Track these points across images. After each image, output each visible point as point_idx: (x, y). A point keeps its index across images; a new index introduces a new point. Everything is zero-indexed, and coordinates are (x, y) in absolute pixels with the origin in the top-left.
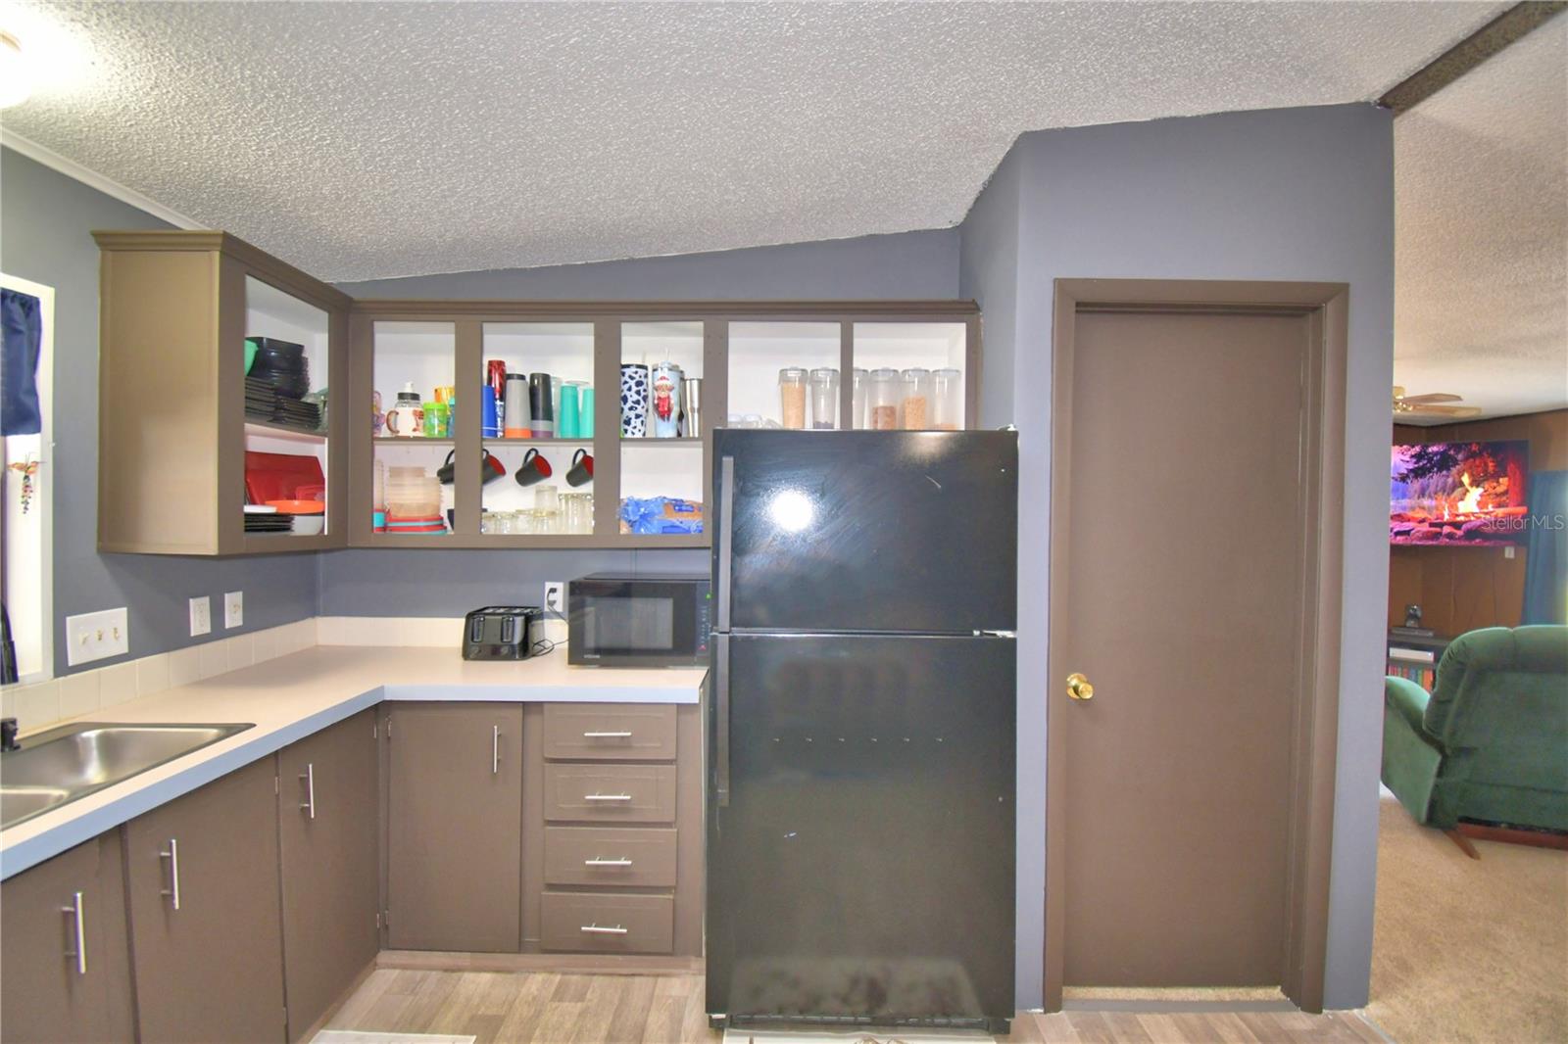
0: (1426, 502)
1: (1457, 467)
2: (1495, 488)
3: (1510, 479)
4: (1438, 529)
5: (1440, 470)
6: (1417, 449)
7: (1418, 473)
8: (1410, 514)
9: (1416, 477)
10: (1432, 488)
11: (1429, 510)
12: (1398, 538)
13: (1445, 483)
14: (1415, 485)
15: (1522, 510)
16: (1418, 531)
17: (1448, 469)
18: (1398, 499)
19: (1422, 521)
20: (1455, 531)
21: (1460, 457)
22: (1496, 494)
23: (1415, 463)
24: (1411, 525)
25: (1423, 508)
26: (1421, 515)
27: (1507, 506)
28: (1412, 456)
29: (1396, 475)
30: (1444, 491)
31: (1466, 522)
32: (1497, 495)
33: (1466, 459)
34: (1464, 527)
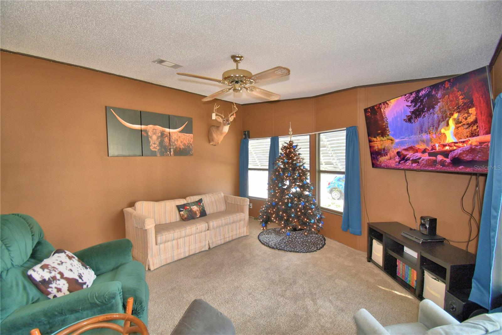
0: (425, 136)
1: (438, 104)
2: (466, 119)
3: (477, 109)
4: (434, 158)
5: (428, 110)
6: (414, 95)
7: (417, 114)
8: (417, 146)
9: (416, 118)
10: (426, 126)
11: (427, 142)
12: (414, 165)
13: (433, 119)
14: (417, 123)
15: (488, 137)
16: (423, 160)
17: (433, 108)
18: (409, 135)
19: (424, 151)
20: (445, 159)
21: (439, 95)
22: (468, 124)
23: (415, 106)
24: (419, 155)
25: (423, 141)
26: (422, 147)
27: (478, 135)
28: (412, 102)
29: (406, 118)
30: (433, 126)
31: (451, 151)
32: (470, 125)
33: (443, 96)
34: (450, 156)
